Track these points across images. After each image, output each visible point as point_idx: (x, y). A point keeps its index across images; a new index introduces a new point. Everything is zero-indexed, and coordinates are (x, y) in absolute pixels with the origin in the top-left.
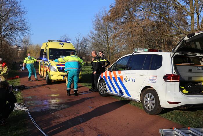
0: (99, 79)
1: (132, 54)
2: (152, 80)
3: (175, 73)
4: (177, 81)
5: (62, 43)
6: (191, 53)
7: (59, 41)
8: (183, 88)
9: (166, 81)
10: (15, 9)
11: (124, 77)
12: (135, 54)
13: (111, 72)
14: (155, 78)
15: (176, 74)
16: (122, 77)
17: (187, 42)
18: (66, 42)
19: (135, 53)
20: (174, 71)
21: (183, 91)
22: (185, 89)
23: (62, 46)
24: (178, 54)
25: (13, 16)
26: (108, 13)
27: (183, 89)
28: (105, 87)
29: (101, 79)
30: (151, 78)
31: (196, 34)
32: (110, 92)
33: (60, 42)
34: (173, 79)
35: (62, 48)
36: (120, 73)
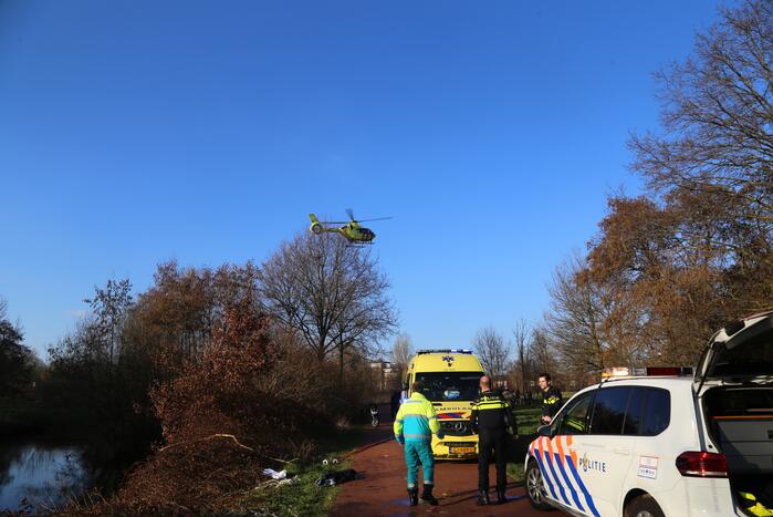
0: (528, 457)
1: (596, 387)
2: (647, 469)
3: (710, 447)
4: (719, 474)
5: (450, 355)
6: (767, 379)
7: (444, 351)
8: (750, 496)
9: (684, 474)
10: (365, 281)
11: (580, 455)
12: (604, 385)
13: (551, 439)
14: (653, 463)
15: (715, 450)
16: (574, 454)
17: (729, 347)
18: (462, 352)
19: (606, 381)
20: (708, 441)
21: (752, 509)
22: (759, 504)
23: (450, 365)
24: (719, 383)
25: (361, 296)
26: (584, 261)
27: (753, 503)
28: (542, 484)
29: (531, 458)
30: (644, 461)
31: (748, 323)
32: (553, 498)
33: (445, 355)
34: (707, 470)
35: (449, 369)
36: (569, 443)
